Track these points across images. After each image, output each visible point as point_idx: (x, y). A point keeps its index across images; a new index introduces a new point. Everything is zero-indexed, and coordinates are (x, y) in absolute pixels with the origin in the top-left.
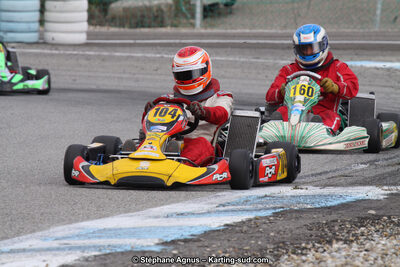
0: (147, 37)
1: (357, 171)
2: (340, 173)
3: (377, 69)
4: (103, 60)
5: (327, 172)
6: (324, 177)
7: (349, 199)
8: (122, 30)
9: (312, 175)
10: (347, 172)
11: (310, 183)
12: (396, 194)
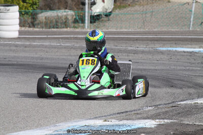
0: (55, 33)
1: (145, 111)
2: (135, 112)
3: (184, 52)
4: (26, 47)
5: (127, 112)
6: (124, 114)
7: (133, 127)
8: (41, 30)
9: (118, 113)
10: (139, 112)
11: (114, 118)
12: (163, 125)
